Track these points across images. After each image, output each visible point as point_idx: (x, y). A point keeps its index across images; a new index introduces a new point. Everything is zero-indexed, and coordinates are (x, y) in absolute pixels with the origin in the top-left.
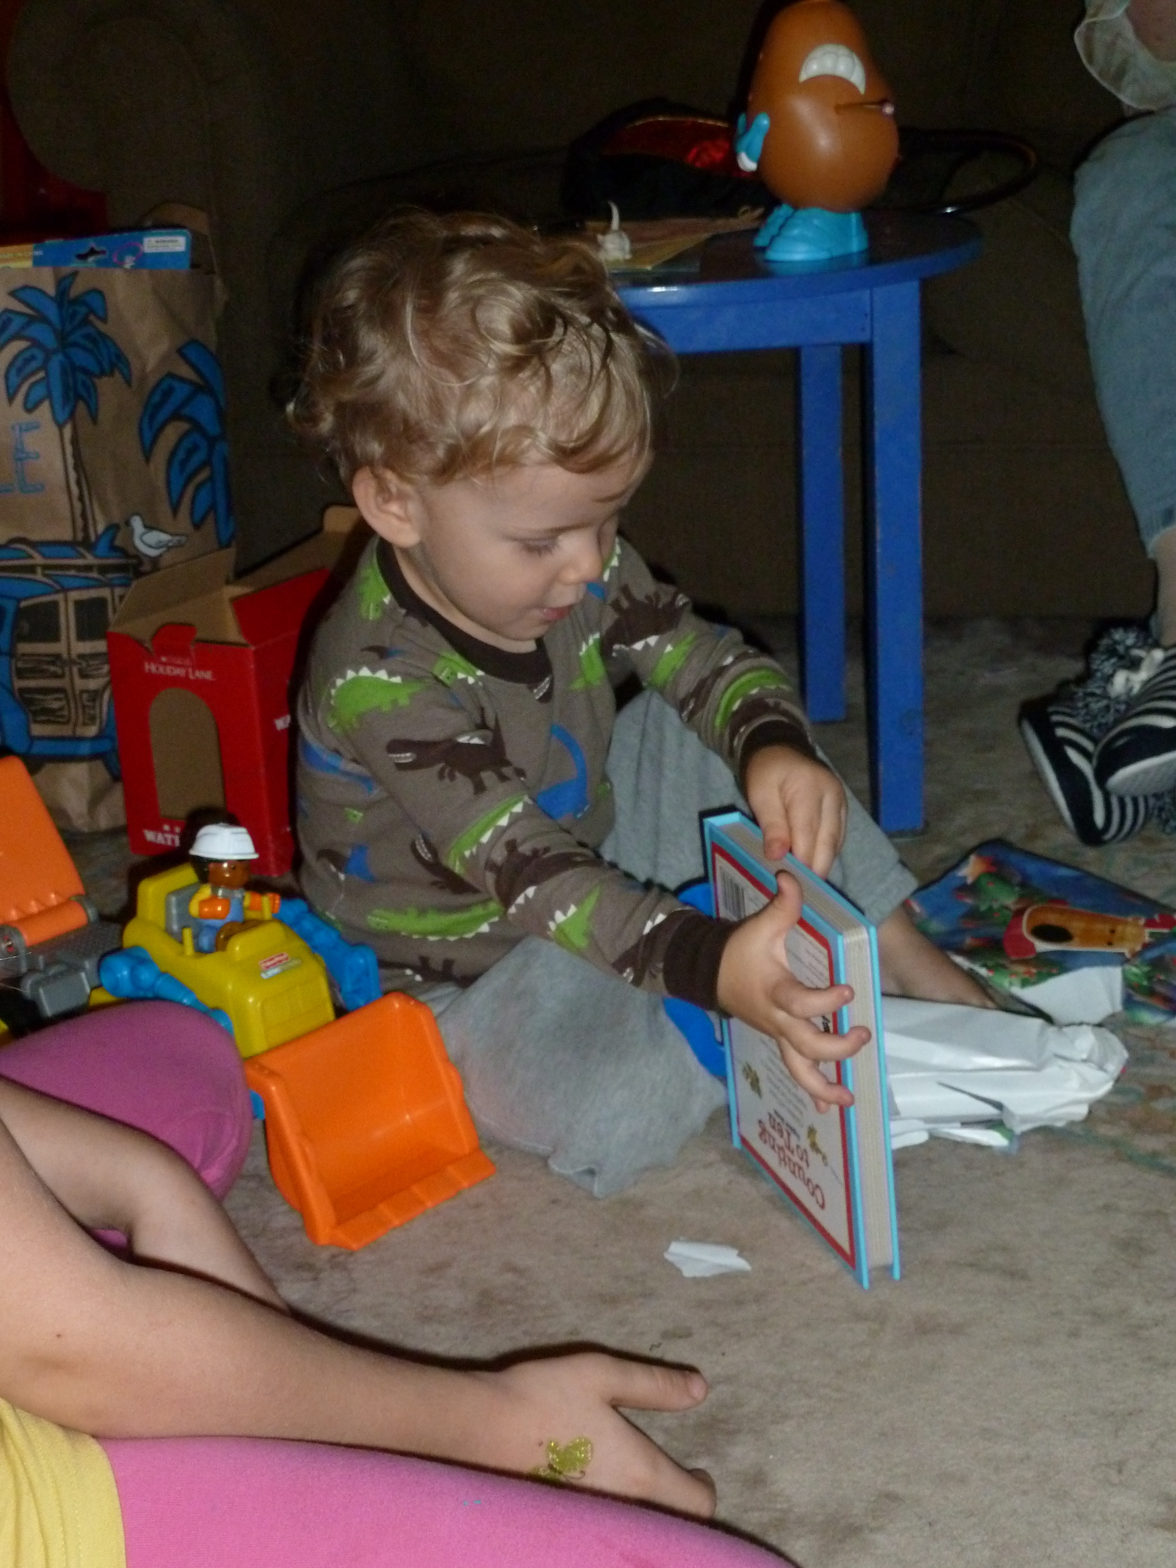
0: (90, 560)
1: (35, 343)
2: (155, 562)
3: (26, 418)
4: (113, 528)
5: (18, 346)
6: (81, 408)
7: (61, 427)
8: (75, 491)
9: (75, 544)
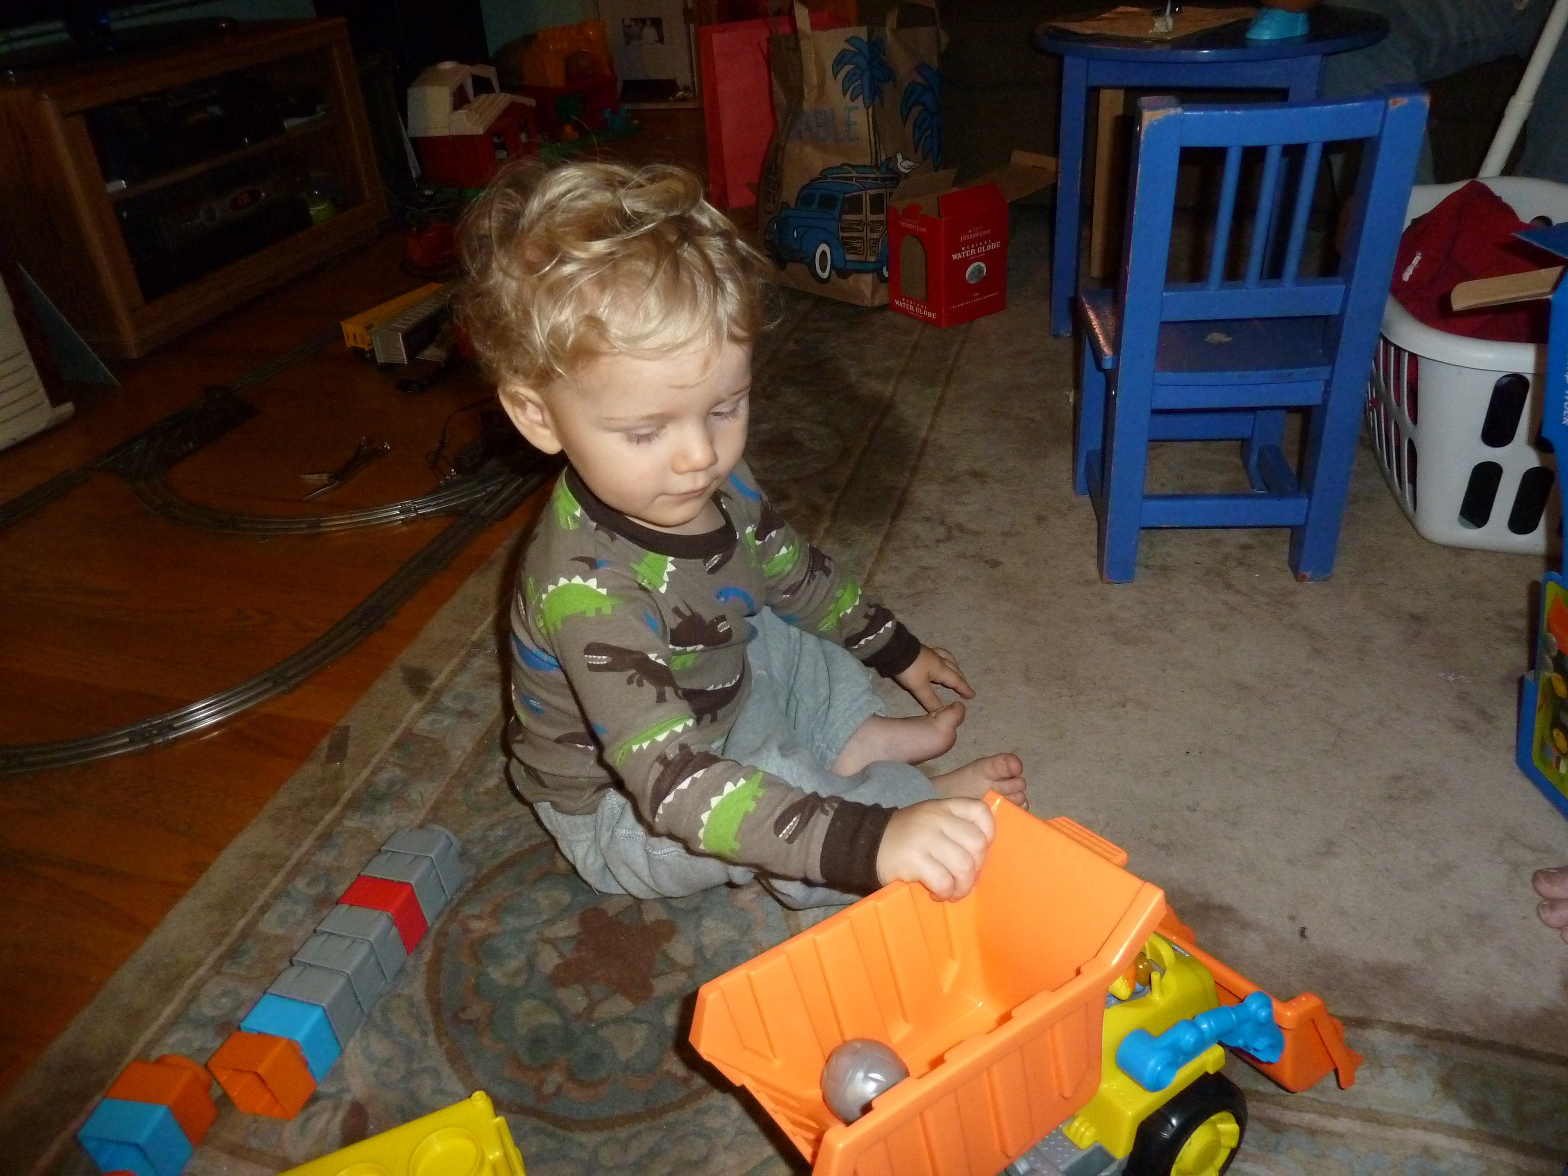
0: (878, 175)
1: (857, 65)
2: (907, 176)
3: (851, 104)
4: (889, 159)
5: (850, 67)
6: (877, 99)
7: (867, 108)
8: (873, 140)
9: (871, 167)
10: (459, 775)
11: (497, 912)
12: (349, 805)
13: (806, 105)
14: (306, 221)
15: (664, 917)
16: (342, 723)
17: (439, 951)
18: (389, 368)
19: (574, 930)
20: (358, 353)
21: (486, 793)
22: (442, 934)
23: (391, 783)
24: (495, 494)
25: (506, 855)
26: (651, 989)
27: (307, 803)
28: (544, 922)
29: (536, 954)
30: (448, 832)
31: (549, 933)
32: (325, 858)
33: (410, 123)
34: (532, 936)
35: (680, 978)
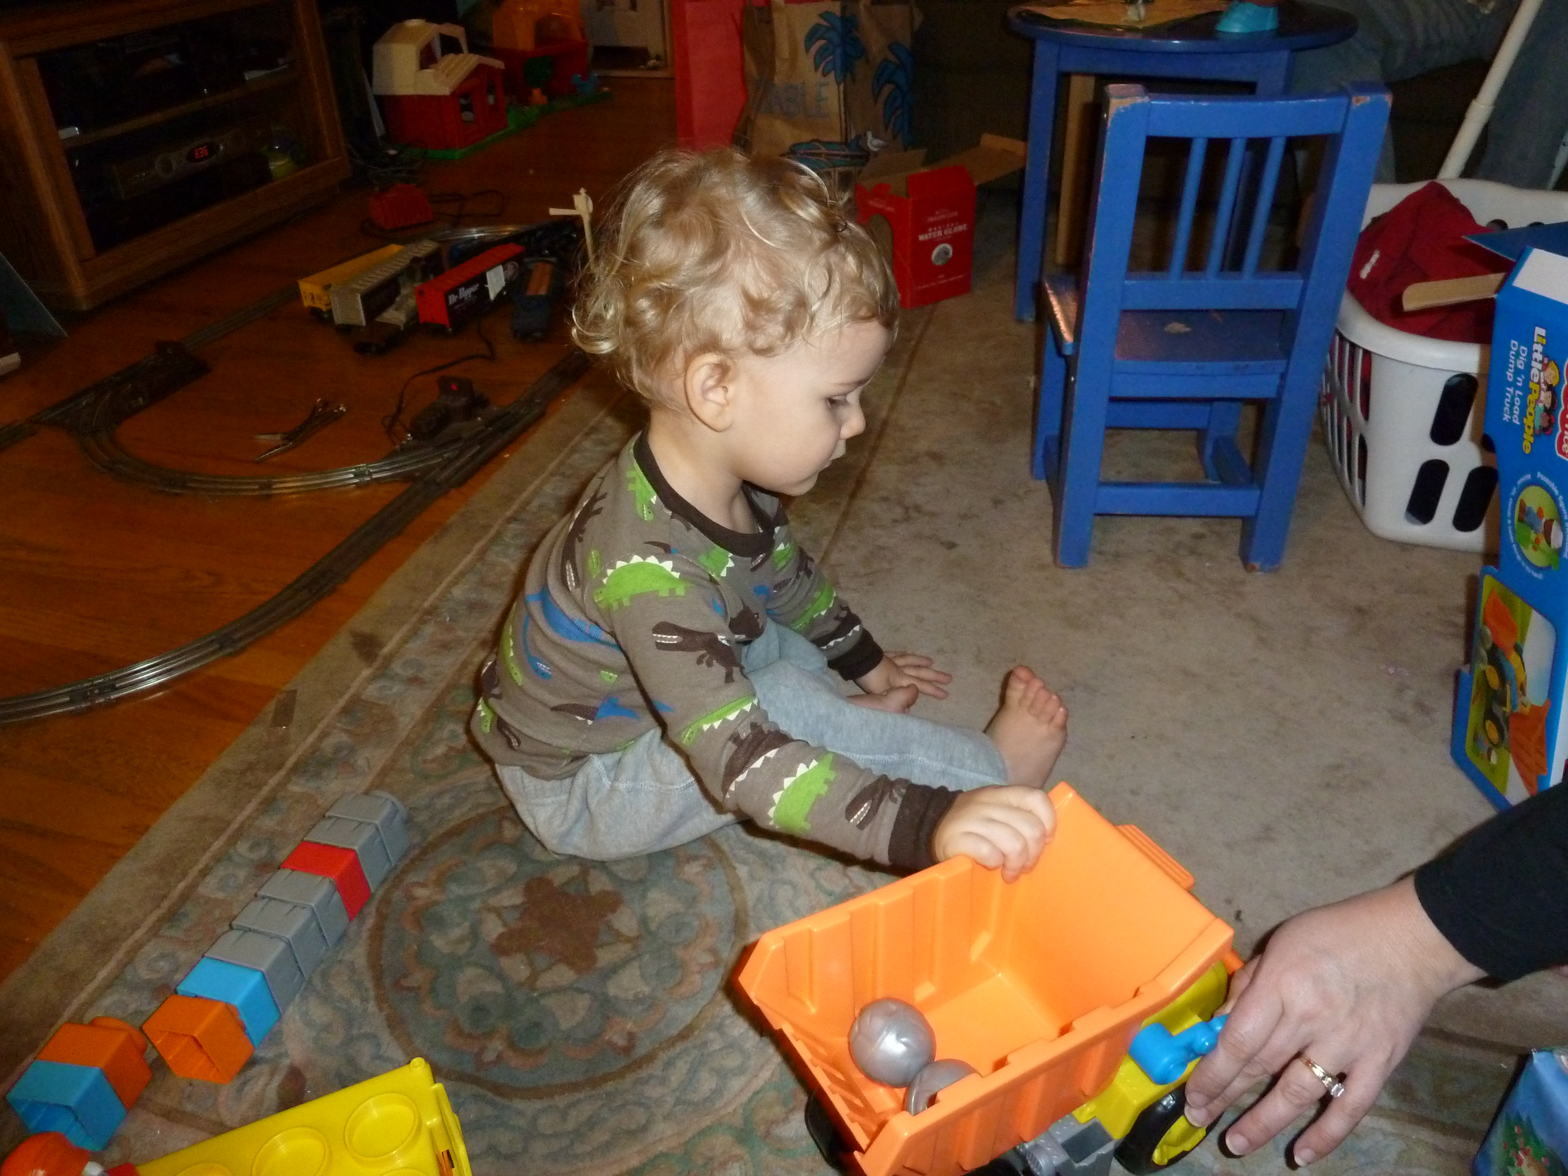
0: (847, 152)
1: (830, 41)
2: (876, 154)
3: (823, 80)
4: (858, 137)
5: (821, 42)
6: (849, 75)
7: (839, 84)
8: (843, 116)
9: (840, 144)
10: (407, 743)
11: (442, 880)
12: (295, 770)
13: (778, 80)
14: (265, 177)
15: (609, 887)
16: (289, 687)
17: (382, 917)
18: (347, 330)
19: (518, 900)
20: (315, 312)
21: (433, 761)
22: (386, 901)
23: (338, 749)
24: (450, 461)
25: (452, 824)
26: (594, 959)
27: (250, 767)
28: (488, 891)
29: (480, 922)
30: (393, 799)
31: (493, 901)
32: (268, 822)
33: (375, 80)
34: (476, 905)
35: (624, 949)
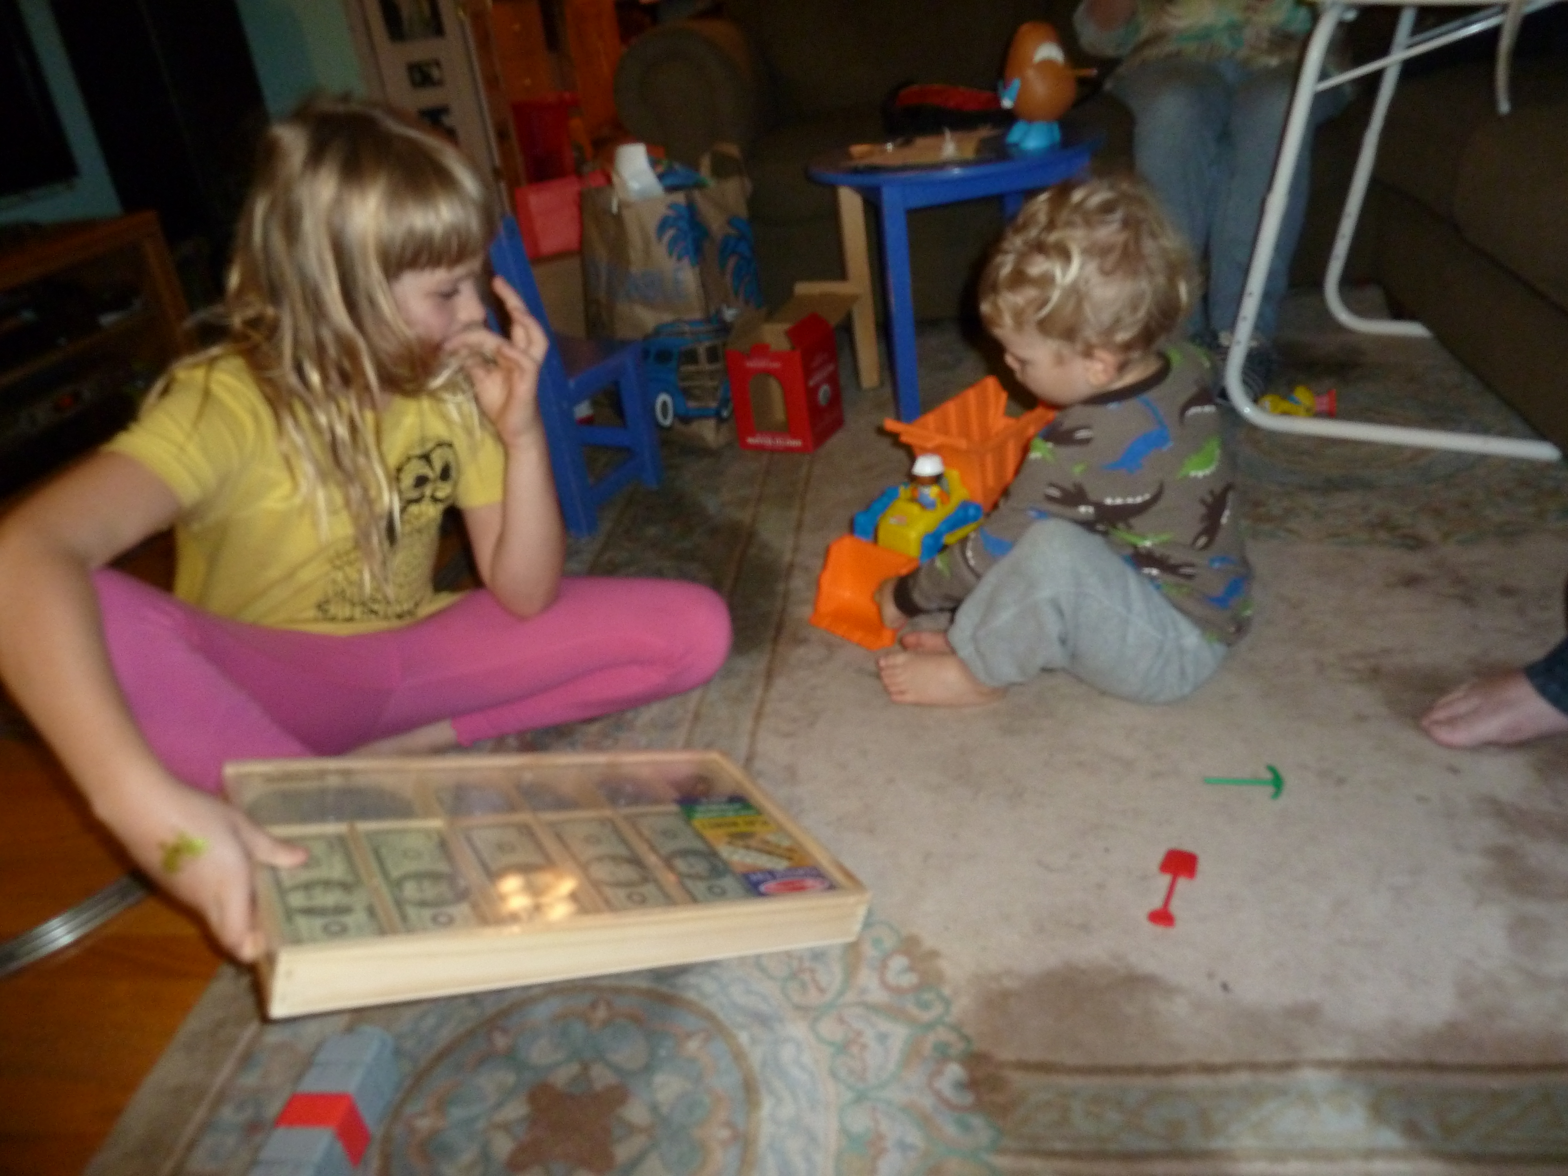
0: (709, 328)
1: (679, 229)
2: (733, 324)
3: (677, 265)
4: (716, 311)
5: (672, 232)
6: (701, 258)
7: (693, 267)
8: (702, 295)
9: (703, 321)
11: (442, 1105)
13: (633, 269)
15: (613, 1080)
17: (387, 1158)
19: (523, 1111)
22: (387, 1139)
25: (440, 1045)
26: (611, 1157)
27: (220, 1024)
28: (491, 1108)
29: (488, 1142)
31: (498, 1118)
32: (250, 1080)
34: (481, 1125)
35: (637, 1143)
